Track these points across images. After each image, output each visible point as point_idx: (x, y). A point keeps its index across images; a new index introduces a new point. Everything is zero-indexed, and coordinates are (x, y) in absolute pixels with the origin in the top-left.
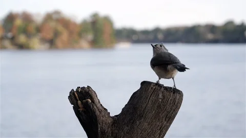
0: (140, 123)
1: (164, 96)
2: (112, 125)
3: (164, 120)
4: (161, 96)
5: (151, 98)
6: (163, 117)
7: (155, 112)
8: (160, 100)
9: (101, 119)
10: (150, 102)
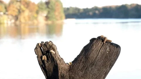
0: (92, 69)
1: (110, 49)
2: (69, 71)
3: (108, 67)
4: (108, 49)
5: (101, 51)
6: (108, 65)
7: (103, 61)
8: (108, 52)
9: (60, 66)
10: (99, 54)
